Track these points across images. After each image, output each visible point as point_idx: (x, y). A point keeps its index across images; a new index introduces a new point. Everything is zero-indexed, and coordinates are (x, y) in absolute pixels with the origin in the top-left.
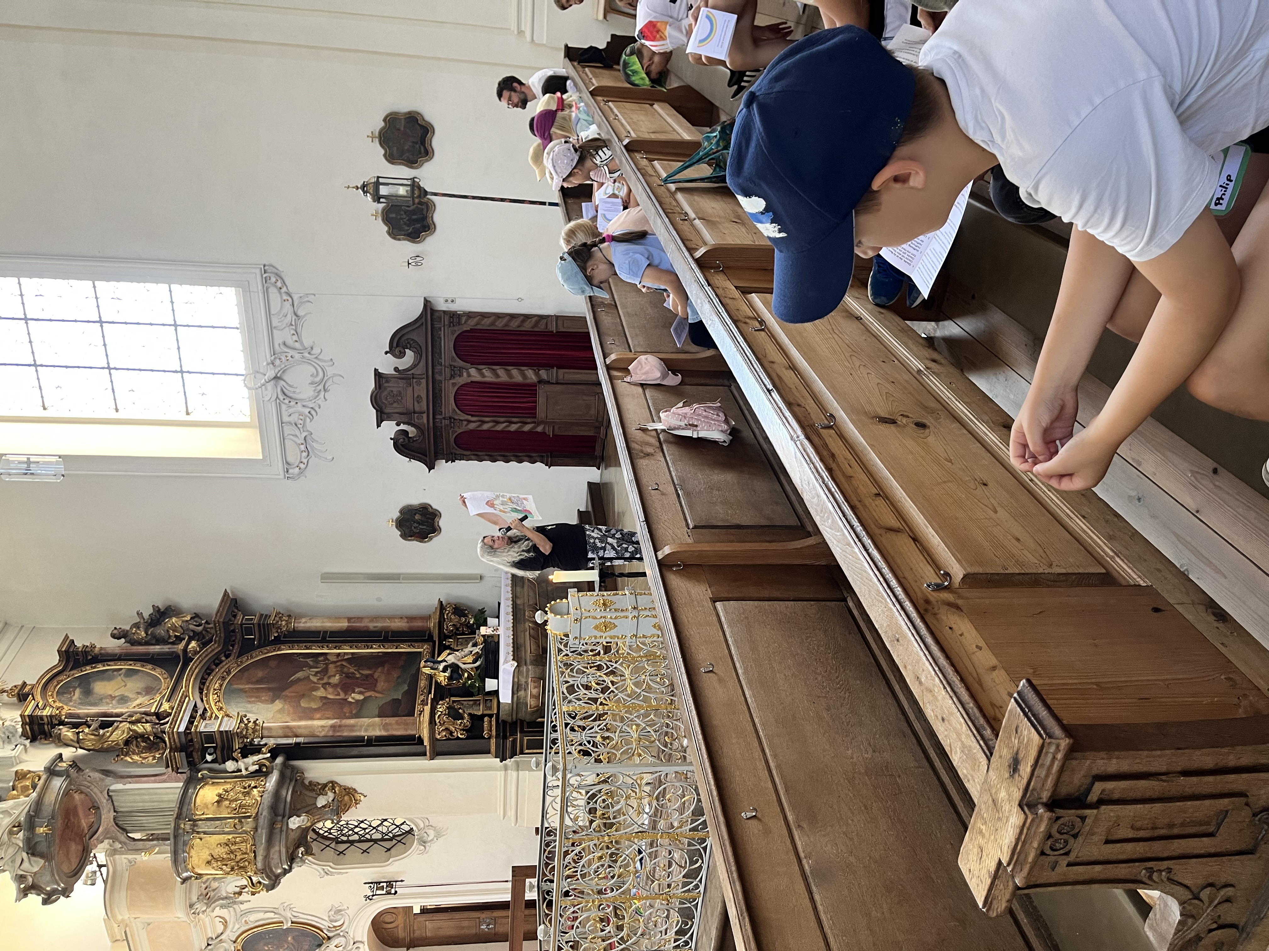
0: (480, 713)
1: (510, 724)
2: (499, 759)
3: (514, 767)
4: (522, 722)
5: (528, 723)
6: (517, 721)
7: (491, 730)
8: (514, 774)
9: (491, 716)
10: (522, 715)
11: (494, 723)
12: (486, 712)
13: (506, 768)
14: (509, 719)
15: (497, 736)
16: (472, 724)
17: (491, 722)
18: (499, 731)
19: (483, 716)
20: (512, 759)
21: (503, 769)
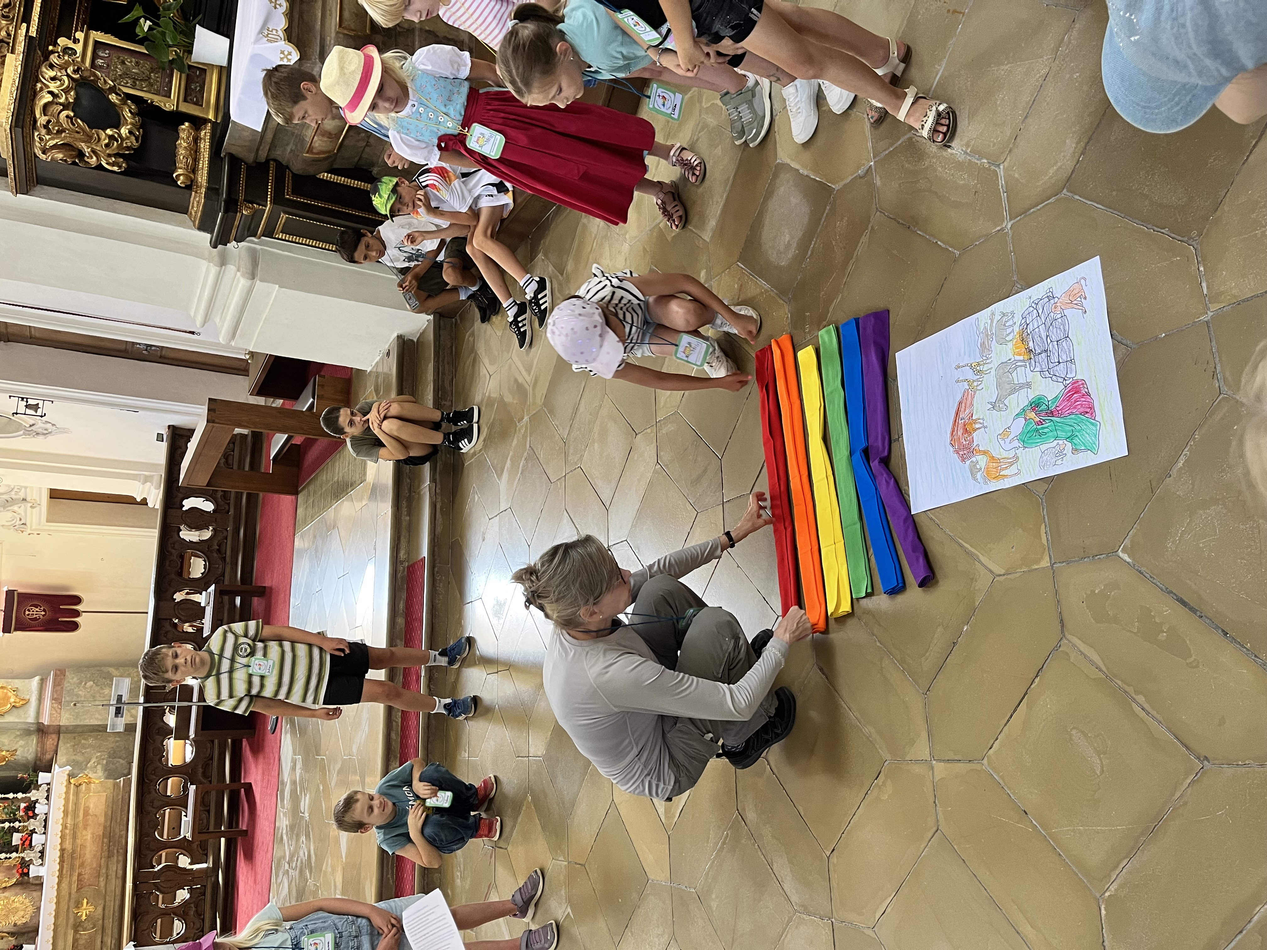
0: (169, 105)
1: (249, 167)
2: (206, 237)
3: (245, 262)
4: (281, 168)
5: (297, 178)
6: (268, 161)
7: (194, 170)
8: (243, 283)
9: (198, 123)
10: (284, 154)
11: (205, 146)
12: (185, 108)
13: (223, 262)
14: (250, 158)
15: (212, 191)
16: (145, 140)
17: (196, 140)
18: (220, 180)
19: (178, 117)
20: (241, 244)
21: (216, 259)
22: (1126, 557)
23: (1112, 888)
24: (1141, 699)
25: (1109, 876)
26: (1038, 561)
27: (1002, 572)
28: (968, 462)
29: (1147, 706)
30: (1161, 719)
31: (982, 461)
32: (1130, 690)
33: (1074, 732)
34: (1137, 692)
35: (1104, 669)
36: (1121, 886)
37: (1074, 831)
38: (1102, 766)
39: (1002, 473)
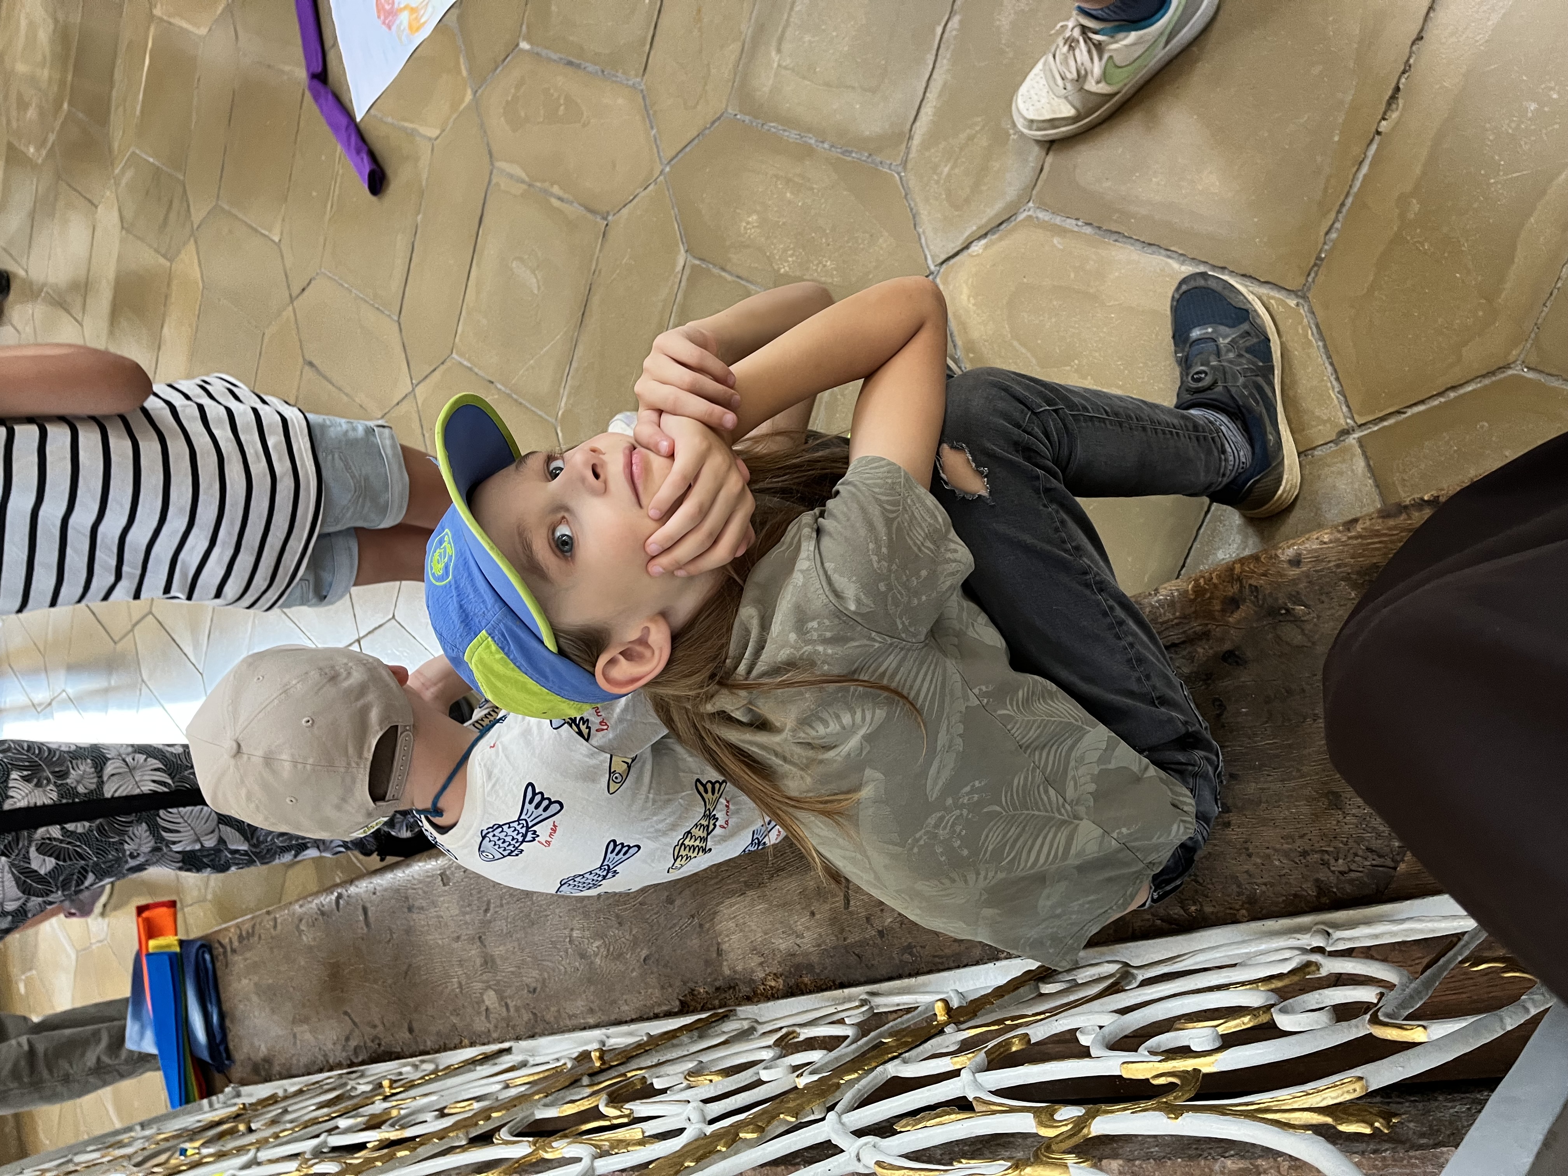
22: (524, 45)
23: (563, 404)
24: (556, 189)
25: (558, 393)
26: (462, 100)
27: (438, 132)
28: (394, 28)
29: (561, 193)
30: (571, 198)
31: (404, 18)
32: (547, 185)
33: (514, 265)
34: (552, 185)
35: (527, 179)
36: (568, 398)
37: (527, 370)
38: (538, 281)
39: (423, 20)
